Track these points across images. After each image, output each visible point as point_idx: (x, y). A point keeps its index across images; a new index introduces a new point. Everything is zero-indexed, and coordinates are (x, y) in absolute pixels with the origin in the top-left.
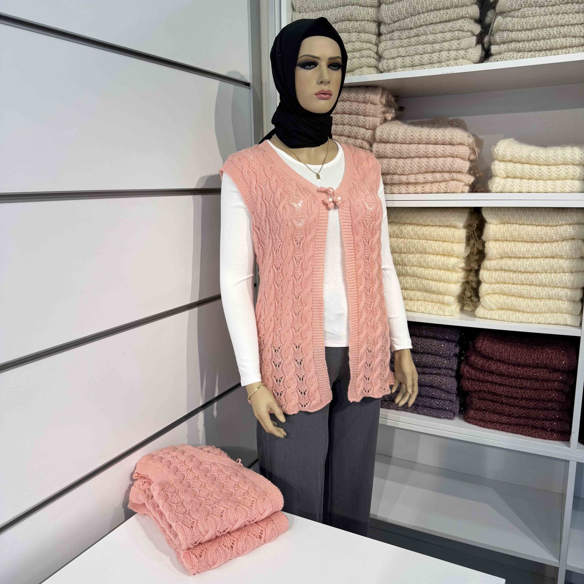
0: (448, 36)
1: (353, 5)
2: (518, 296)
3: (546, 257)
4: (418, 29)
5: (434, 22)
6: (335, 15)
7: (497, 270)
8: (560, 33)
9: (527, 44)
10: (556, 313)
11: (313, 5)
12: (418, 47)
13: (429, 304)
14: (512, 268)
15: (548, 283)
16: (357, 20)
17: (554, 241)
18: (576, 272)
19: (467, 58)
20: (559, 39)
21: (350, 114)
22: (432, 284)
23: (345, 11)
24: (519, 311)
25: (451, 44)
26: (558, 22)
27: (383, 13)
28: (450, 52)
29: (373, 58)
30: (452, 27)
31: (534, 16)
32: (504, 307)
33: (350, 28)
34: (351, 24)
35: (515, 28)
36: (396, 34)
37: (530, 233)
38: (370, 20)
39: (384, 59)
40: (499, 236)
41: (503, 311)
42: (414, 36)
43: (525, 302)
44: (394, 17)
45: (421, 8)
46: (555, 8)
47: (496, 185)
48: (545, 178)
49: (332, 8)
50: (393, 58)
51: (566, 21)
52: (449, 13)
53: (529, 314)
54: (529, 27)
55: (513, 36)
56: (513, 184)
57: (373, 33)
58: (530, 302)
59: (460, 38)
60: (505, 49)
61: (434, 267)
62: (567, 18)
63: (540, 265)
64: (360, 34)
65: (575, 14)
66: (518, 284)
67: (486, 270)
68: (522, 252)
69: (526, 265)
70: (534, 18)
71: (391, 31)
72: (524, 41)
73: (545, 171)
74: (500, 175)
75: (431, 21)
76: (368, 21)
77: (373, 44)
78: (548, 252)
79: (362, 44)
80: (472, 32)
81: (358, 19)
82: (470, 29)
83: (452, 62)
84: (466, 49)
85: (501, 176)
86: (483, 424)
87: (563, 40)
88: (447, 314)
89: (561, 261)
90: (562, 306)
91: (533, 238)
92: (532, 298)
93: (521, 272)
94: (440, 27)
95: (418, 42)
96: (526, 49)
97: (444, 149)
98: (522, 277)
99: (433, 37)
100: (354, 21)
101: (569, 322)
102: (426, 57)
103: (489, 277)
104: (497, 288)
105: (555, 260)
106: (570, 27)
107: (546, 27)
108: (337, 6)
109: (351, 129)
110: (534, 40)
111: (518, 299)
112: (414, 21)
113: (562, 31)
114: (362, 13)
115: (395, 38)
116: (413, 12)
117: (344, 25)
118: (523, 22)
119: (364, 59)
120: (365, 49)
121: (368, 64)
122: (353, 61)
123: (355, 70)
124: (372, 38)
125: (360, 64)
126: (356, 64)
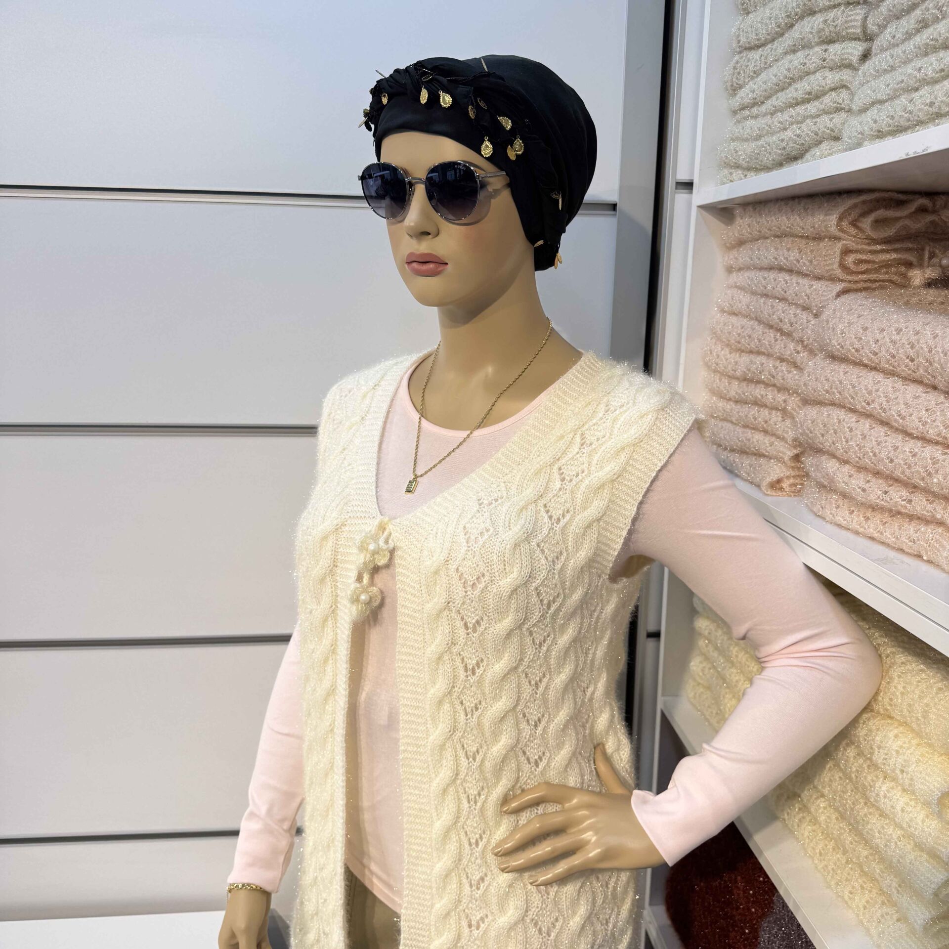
42: (917, 31)
64: (829, 46)
79: (829, 74)
95: (919, 47)
102: (923, 98)
119: (825, 118)
120: (833, 89)
121: (832, 130)
122: (803, 126)
123: (806, 151)
124: (852, 54)
125: (816, 134)
126: (808, 134)
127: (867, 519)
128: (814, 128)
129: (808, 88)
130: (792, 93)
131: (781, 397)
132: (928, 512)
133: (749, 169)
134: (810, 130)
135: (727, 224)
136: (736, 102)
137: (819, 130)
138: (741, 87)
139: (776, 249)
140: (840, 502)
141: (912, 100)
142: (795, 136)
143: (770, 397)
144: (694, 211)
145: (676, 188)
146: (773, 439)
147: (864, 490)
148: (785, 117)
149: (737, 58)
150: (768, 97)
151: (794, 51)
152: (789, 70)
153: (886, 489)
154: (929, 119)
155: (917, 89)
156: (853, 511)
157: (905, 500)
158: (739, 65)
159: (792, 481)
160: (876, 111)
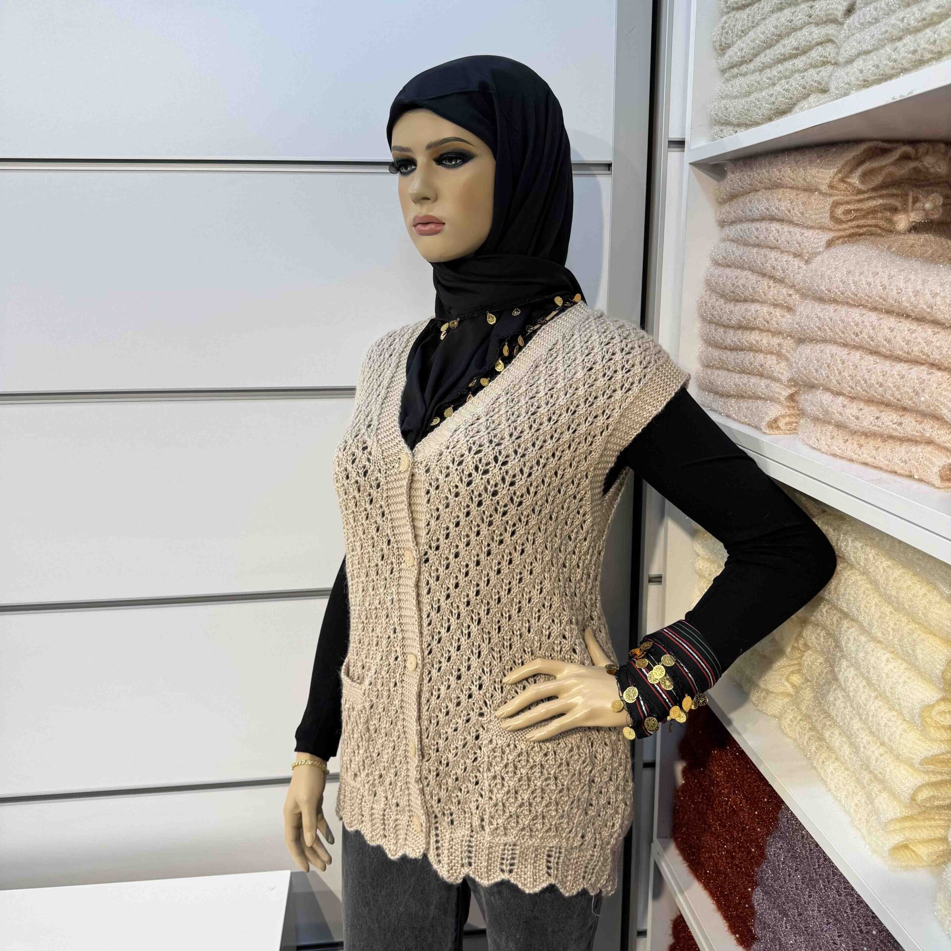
77: (838, 24)
79: (815, 29)
119: (812, 71)
120: (821, 44)
121: (819, 83)
122: (791, 80)
123: (795, 104)
124: (836, 9)
125: (804, 88)
126: (796, 88)
127: (861, 446)
128: (802, 82)
129: (795, 44)
130: (779, 49)
131: (775, 341)
132: (917, 432)
133: (739, 125)
134: (798, 84)
135: (718, 181)
136: (725, 60)
137: (807, 83)
138: (729, 46)
139: (768, 200)
140: (835, 433)
141: (896, 49)
142: (784, 90)
143: (765, 342)
144: (687, 167)
145: (669, 147)
146: (768, 381)
147: (857, 418)
148: (774, 72)
149: (725, 18)
150: (756, 55)
151: (781, 9)
152: (776, 27)
153: (878, 414)
154: (913, 66)
155: (900, 39)
156: (847, 440)
157: (896, 423)
158: (727, 25)
159: (787, 419)
160: (861, 62)
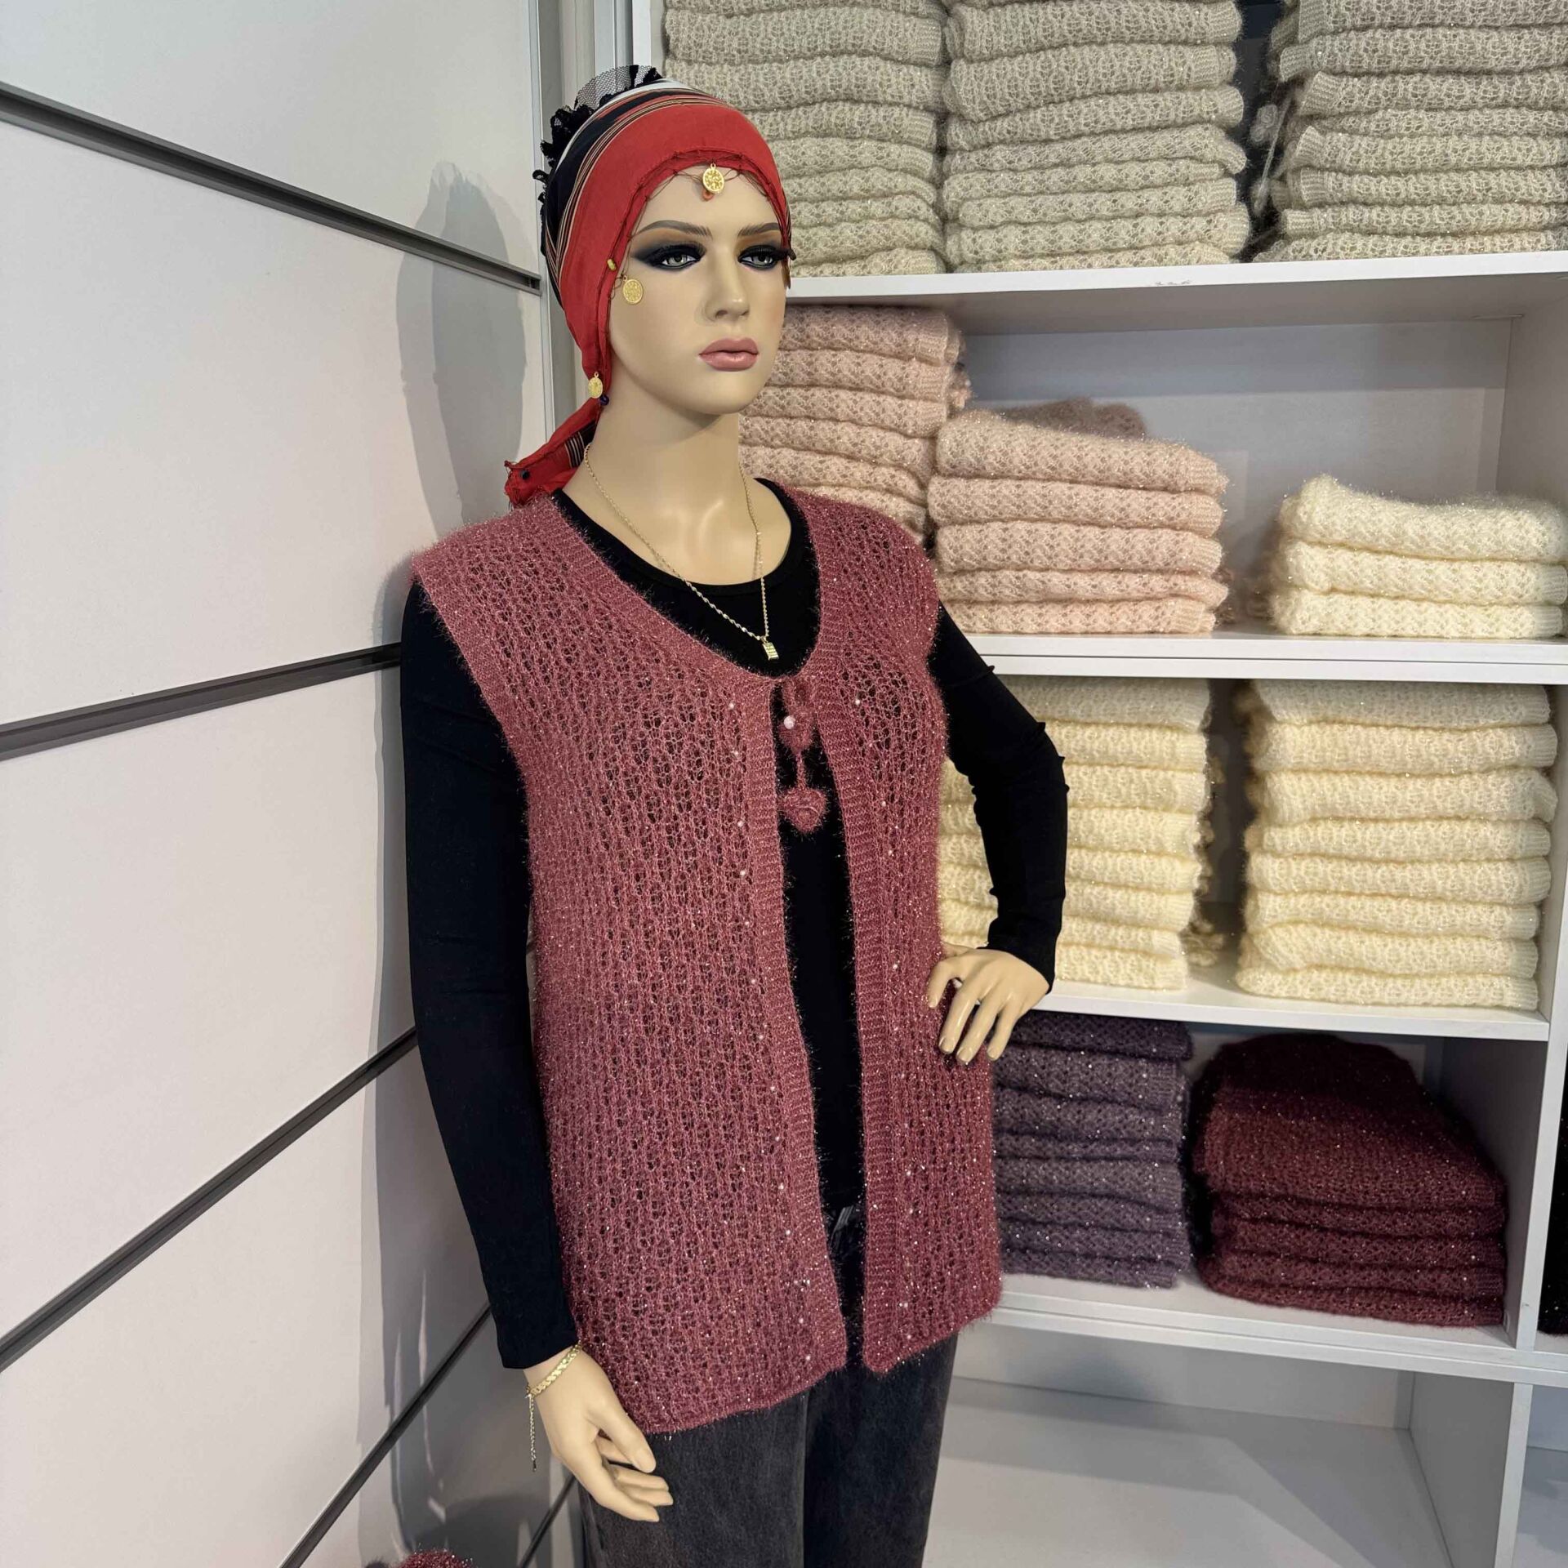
0: (1158, 172)
1: (864, 54)
2: (1364, 930)
3: (1441, 818)
4: (1070, 144)
5: (1119, 127)
6: (806, 81)
7: (1302, 855)
8: (1488, 190)
9: (1393, 214)
10: (1472, 974)
11: (735, 45)
12: (1069, 198)
13: (1105, 957)
14: (1346, 850)
15: (1452, 891)
16: (876, 103)
17: (1461, 774)
18: (1524, 859)
19: (1214, 239)
20: (1484, 208)
21: (856, 388)
22: (1116, 897)
23: (840, 70)
24: (1369, 972)
25: (1165, 198)
26: (1481, 159)
27: (963, 87)
28: (1163, 219)
29: (925, 220)
30: (1168, 147)
31: (1412, 136)
32: (1326, 962)
33: (856, 126)
34: (857, 113)
35: (1361, 165)
36: (1000, 154)
37: (1398, 752)
38: (914, 104)
39: (961, 227)
40: (1311, 758)
41: (1324, 975)
42: (1056, 165)
43: (1385, 946)
44: (994, 103)
45: (1079, 83)
46: (1472, 116)
47: (1306, 615)
48: (1442, 598)
49: (796, 58)
50: (992, 227)
51: (1503, 158)
52: (1162, 104)
53: (1399, 982)
54: (1399, 166)
55: (1356, 189)
56: (1354, 612)
57: (923, 145)
58: (1400, 944)
59: (1191, 179)
60: (1326, 221)
61: (1117, 847)
62: (1506, 149)
63: (1426, 842)
64: (884, 145)
65: (1526, 138)
66: (1360, 894)
67: (1269, 855)
68: (1375, 804)
69: (1388, 840)
70: (1415, 141)
71: (983, 142)
72: (1382, 204)
73: (1443, 578)
74: (1313, 585)
75: (1108, 125)
76: (909, 106)
77: (923, 179)
78: (1449, 806)
79: (891, 175)
80: (1222, 165)
81: (880, 99)
82: (1219, 157)
83: (1172, 251)
84: (1208, 214)
85: (1317, 588)
86: (1264, 1296)
87: (1496, 208)
88: (1159, 984)
89: (1486, 830)
90: (1488, 953)
91: (1405, 765)
92: (1404, 935)
93: (1371, 860)
94: (1134, 142)
95: (1067, 182)
96: (1390, 229)
97: (1151, 503)
98: (1376, 875)
99: (1114, 172)
100: (867, 103)
101: (1510, 999)
102: (1096, 233)
103: (1281, 875)
104: (1304, 906)
105: (1468, 826)
106: (1512, 173)
107: (1445, 168)
108: (812, 54)
109: (858, 434)
110: (1412, 203)
111: (1366, 938)
112: (1057, 120)
113: (1493, 184)
114: (894, 80)
115: (996, 166)
116: (1053, 92)
117: (834, 115)
118: (1384, 148)
124: (922, 162)
